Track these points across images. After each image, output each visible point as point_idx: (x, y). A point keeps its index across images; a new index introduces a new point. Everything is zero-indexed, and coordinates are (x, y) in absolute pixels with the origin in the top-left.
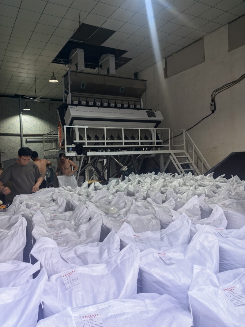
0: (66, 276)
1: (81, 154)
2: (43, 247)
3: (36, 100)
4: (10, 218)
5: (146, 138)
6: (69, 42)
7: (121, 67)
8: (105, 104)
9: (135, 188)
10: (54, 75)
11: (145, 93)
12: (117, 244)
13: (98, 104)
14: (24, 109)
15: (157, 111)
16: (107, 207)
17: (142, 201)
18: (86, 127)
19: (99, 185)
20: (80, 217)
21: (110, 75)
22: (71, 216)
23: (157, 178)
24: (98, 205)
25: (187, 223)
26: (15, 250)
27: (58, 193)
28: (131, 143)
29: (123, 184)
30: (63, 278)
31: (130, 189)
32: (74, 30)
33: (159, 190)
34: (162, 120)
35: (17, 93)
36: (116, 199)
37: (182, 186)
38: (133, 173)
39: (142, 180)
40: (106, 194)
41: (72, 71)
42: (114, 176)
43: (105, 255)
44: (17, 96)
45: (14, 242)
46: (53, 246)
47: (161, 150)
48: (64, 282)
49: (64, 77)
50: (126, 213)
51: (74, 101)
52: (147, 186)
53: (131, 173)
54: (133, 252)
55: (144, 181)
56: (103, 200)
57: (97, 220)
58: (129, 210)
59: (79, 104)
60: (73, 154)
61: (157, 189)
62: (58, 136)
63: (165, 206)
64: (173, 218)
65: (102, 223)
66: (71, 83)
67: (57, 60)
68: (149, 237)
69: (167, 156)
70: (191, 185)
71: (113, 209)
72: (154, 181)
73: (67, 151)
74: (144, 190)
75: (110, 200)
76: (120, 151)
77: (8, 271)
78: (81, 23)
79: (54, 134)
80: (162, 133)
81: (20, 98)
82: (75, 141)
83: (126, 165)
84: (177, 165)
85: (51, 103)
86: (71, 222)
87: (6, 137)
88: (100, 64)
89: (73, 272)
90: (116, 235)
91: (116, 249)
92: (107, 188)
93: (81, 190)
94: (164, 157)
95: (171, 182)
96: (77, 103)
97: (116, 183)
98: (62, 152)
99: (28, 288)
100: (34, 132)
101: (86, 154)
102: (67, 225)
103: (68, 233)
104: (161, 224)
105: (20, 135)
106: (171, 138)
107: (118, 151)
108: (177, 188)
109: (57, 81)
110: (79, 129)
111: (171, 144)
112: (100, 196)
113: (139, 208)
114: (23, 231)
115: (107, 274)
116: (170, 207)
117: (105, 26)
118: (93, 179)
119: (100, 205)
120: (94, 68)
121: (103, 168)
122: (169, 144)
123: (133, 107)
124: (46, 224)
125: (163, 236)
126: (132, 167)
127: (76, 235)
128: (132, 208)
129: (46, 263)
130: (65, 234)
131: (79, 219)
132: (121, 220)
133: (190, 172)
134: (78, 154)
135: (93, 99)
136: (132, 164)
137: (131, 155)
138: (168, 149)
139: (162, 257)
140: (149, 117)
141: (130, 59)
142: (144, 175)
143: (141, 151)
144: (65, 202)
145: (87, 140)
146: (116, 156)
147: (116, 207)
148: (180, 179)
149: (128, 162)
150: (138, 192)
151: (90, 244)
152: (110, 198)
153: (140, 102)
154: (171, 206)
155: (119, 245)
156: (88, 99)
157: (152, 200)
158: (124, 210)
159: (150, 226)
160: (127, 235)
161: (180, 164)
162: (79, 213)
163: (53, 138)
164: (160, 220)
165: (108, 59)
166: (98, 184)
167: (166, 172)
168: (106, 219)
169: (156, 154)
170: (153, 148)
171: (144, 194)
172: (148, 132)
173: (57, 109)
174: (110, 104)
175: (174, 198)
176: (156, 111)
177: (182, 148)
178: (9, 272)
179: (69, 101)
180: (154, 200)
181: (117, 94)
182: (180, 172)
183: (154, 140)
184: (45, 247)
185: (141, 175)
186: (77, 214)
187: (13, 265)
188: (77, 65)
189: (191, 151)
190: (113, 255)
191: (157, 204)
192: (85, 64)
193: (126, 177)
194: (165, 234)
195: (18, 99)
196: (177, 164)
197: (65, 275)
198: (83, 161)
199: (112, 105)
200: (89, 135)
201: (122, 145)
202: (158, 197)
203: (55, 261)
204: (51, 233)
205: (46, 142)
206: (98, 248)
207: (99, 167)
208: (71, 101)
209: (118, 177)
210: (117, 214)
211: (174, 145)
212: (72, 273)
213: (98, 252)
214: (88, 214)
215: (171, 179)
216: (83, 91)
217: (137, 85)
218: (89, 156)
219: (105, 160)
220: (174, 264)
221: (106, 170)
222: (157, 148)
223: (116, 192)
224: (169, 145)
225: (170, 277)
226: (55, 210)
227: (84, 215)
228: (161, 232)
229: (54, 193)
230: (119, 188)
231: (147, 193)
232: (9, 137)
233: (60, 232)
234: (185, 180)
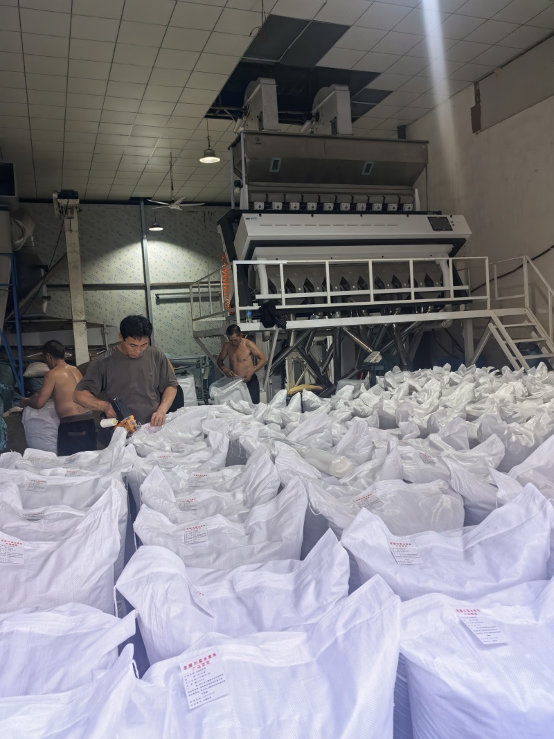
0: (191, 668)
1: (272, 326)
2: (147, 572)
3: (174, 207)
4: (97, 481)
5: (429, 282)
6: (242, 65)
7: (364, 115)
8: (329, 206)
9: (399, 406)
10: (209, 146)
11: (424, 172)
12: (340, 572)
13: (312, 205)
14: (150, 229)
15: (455, 214)
16: (326, 455)
17: (417, 442)
18: (281, 263)
19: (312, 399)
20: (257, 482)
21: (338, 135)
22: (236, 478)
23: (457, 381)
24: (303, 451)
25: (541, 514)
26: (90, 570)
27: (217, 417)
28: (391, 297)
29: (370, 398)
30: (183, 673)
31: (385, 409)
32: (251, 33)
33: (461, 411)
34: (467, 238)
35: (136, 194)
36: (349, 434)
37: (522, 401)
38: (396, 367)
39: (417, 386)
40: (325, 423)
41: (248, 133)
42: (350, 376)
43: (309, 597)
44: (135, 201)
45: (87, 550)
46: (172, 570)
47: (465, 310)
48: (185, 685)
49: (231, 149)
50: (373, 474)
51: (255, 203)
52: (430, 400)
53: (390, 368)
54: (381, 605)
55: (422, 387)
56: (318, 438)
57: (295, 496)
58: (381, 466)
59: (268, 209)
60: (255, 326)
61: (455, 408)
62: (220, 286)
63: (476, 457)
64: (501, 493)
65: (307, 503)
66: (248, 160)
67: (216, 110)
68: (431, 549)
69: (481, 325)
70: (545, 397)
71: (341, 464)
72: (448, 386)
73: (241, 319)
74: (422, 411)
75: (335, 437)
76: (364, 316)
77: (57, 635)
78: (267, 15)
79: (212, 282)
80: (467, 269)
81: (142, 203)
82: (258, 297)
83: (378, 350)
84: (507, 345)
85: (209, 213)
86: (234, 496)
87: (115, 293)
88: (314, 111)
89: (210, 657)
90: (337, 546)
91: (339, 584)
92: (330, 406)
93: (268, 412)
94: (475, 328)
95: (493, 391)
96: (262, 208)
97: (354, 392)
98: (232, 323)
99: (86, 701)
100: (174, 279)
101: (284, 327)
102: (224, 503)
103: (222, 526)
104: (465, 507)
105: (143, 287)
106: (491, 280)
107: (360, 316)
108: (509, 407)
109: (218, 160)
110: (268, 267)
111: (492, 296)
112: (311, 428)
113: (407, 461)
114: (112, 521)
115: (307, 665)
116: (491, 459)
117: (324, 17)
118: (303, 382)
119: (309, 451)
120: (302, 124)
121: (325, 355)
122: (486, 295)
123: (396, 209)
124: (174, 500)
125: (472, 547)
126: (394, 354)
127: (243, 532)
128: (389, 460)
129: (153, 617)
130: (214, 530)
131: (253, 487)
132: (360, 493)
133: (541, 363)
134: (266, 326)
135: (300, 196)
136: (395, 345)
137: (392, 324)
138: (485, 308)
139: (467, 622)
140: (434, 230)
141: (388, 93)
142: (422, 374)
143: (415, 313)
144: (227, 440)
145: (286, 292)
146: (353, 328)
147: (349, 457)
148: (515, 383)
149: (385, 341)
150: (406, 418)
151: (270, 563)
152: (335, 432)
153: (413, 195)
154: (494, 455)
155: (346, 572)
156: (287, 196)
157: (443, 439)
158: (368, 466)
159: (436, 512)
160: (370, 543)
161: (516, 344)
162: (254, 474)
163: (211, 290)
164: (463, 498)
165: (334, 98)
166: (309, 395)
167: (480, 364)
168: (320, 492)
169: (454, 320)
170: (447, 306)
171: (421, 421)
172: (434, 265)
173: (219, 223)
174: (339, 204)
175: (500, 434)
176: (451, 216)
177: (519, 303)
178: (58, 638)
179: (244, 205)
180: (448, 440)
181: (358, 180)
182: (515, 364)
183: (449, 286)
184: (152, 573)
185: (416, 372)
186: (250, 475)
187: (71, 618)
188: (260, 120)
189: (545, 311)
190: (330, 599)
191: (457, 450)
192: (279, 114)
193: (377, 377)
194: (477, 542)
195: (138, 206)
196: (507, 343)
197: (190, 666)
198: (278, 340)
199: (345, 206)
200: (291, 280)
201: (369, 300)
202: (459, 432)
203: (175, 610)
204: (182, 526)
205: (196, 300)
206: (291, 576)
207: (316, 353)
208: (249, 203)
209: (359, 377)
210: (351, 475)
211: (500, 296)
212: (208, 659)
213: (291, 588)
214: (275, 476)
215: (491, 381)
216: (275, 178)
217: (405, 154)
218: (290, 331)
219: (331, 337)
220: (505, 644)
221: (332, 361)
222: (455, 306)
223: (353, 415)
224: (488, 297)
225: (494, 686)
226: (202, 462)
227: (264, 479)
228: (464, 532)
229: (205, 419)
230: (360, 406)
231: (430, 418)
232: (121, 291)
233: (203, 522)
234: (528, 384)
